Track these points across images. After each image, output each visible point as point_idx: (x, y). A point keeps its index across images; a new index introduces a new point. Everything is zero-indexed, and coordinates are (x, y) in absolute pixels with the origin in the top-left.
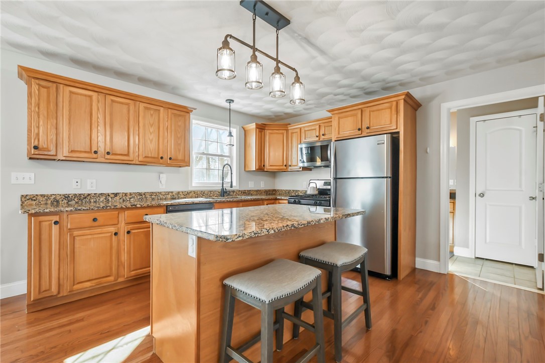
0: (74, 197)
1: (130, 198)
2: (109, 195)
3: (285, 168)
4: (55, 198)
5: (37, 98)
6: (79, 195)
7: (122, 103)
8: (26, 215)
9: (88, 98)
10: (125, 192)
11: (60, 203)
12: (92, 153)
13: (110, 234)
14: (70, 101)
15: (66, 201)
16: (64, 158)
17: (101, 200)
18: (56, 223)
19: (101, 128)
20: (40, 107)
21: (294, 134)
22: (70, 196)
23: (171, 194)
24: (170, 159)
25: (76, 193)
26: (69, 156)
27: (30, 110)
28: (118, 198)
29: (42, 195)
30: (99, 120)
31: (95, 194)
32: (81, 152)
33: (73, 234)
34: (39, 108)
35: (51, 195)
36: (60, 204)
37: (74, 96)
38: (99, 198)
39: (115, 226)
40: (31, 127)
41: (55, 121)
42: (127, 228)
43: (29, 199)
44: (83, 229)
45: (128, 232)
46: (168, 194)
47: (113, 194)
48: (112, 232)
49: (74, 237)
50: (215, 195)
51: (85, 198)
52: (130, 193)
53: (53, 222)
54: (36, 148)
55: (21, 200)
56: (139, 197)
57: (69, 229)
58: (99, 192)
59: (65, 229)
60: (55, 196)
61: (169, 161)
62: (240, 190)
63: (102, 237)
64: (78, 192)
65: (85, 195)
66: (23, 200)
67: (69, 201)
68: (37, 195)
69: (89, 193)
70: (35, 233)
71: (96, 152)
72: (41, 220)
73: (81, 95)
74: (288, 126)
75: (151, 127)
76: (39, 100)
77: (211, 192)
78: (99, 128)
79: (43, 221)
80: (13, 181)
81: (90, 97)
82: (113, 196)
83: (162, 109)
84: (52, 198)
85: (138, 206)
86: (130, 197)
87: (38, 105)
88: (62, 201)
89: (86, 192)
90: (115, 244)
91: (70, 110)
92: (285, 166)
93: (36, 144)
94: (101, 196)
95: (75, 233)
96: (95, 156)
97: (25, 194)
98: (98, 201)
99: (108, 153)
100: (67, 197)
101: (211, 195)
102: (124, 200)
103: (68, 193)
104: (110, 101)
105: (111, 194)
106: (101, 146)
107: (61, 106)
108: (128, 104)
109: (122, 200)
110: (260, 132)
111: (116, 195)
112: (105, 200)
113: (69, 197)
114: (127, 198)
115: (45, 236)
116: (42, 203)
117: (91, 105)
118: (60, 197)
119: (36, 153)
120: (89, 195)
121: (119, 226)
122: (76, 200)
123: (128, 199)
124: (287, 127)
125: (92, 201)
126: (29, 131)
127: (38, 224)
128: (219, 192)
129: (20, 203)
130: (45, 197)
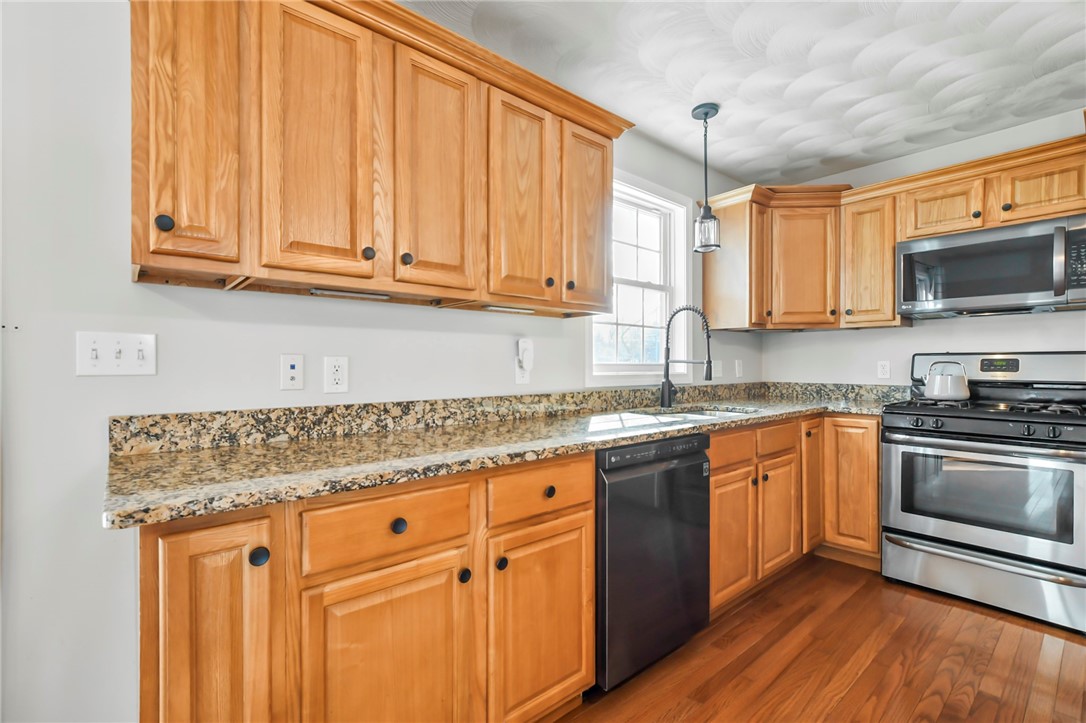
0: (283, 419)
1: (445, 418)
2: (386, 411)
3: (831, 318)
4: (223, 427)
5: (169, 19)
6: (301, 412)
7: (443, 80)
8: (133, 533)
9: (341, 44)
10: (431, 397)
11: (242, 442)
12: (355, 255)
13: (442, 579)
14: (285, 49)
15: (259, 436)
16: (264, 274)
17: (365, 427)
18: (258, 556)
19: (382, 167)
20: (181, 59)
21: (867, 217)
22: (273, 416)
23: (544, 400)
24: (571, 286)
25: (292, 405)
26: (284, 263)
27: (142, 68)
28: (411, 419)
29: (181, 418)
30: (375, 135)
31: (347, 407)
32: (321, 249)
33: (321, 595)
34: (174, 60)
35: (213, 415)
36: (242, 449)
37: (298, 30)
38: (358, 421)
39: (458, 542)
40: (148, 139)
41: (234, 121)
42: (497, 545)
43: (137, 435)
44: (355, 570)
45: (502, 564)
46: (539, 402)
47: (399, 404)
48: (450, 570)
49: (325, 610)
50: (645, 402)
51: (319, 422)
52: (445, 401)
53: (246, 552)
54: (165, 224)
55: (111, 439)
56: (466, 415)
57: (307, 576)
58: (357, 400)
59: (291, 578)
60: (224, 419)
61: (565, 294)
62: (696, 384)
63: (420, 593)
64: (296, 402)
65: (319, 412)
66: (118, 435)
67: (268, 435)
68: (164, 417)
69: (331, 403)
70: (170, 612)
71: (369, 254)
72: (197, 551)
73: (321, 28)
74: (844, 193)
75: (523, 172)
76: (175, 24)
77: (635, 391)
78: (376, 164)
79: (204, 555)
80: (83, 365)
81: (349, 41)
82: (397, 412)
83: (548, 116)
84: (216, 425)
85: (530, 457)
86: (444, 414)
87: (172, 49)
88: (248, 435)
89: (323, 402)
90: (458, 613)
91: (285, 83)
92: (833, 312)
93: (166, 207)
94: (364, 414)
95: (327, 589)
96: (364, 266)
97: (123, 412)
98: (355, 431)
99: (406, 259)
100: (263, 423)
101: (636, 401)
102: (427, 425)
103: (265, 406)
104: (409, 69)
105: (394, 404)
106: (382, 232)
107: (254, 66)
108: (460, 86)
109: (421, 425)
110: (761, 213)
111: (406, 407)
112: (376, 429)
113: (269, 419)
114: (436, 417)
115: (215, 625)
116: (182, 445)
117: (352, 74)
118: (241, 422)
119: (168, 246)
120: (330, 410)
121: (469, 539)
122: (290, 429)
123: (440, 423)
124: (839, 198)
125: (339, 430)
126: (140, 151)
127: (184, 573)
128: (653, 394)
129: (106, 449)
130: (194, 425)
